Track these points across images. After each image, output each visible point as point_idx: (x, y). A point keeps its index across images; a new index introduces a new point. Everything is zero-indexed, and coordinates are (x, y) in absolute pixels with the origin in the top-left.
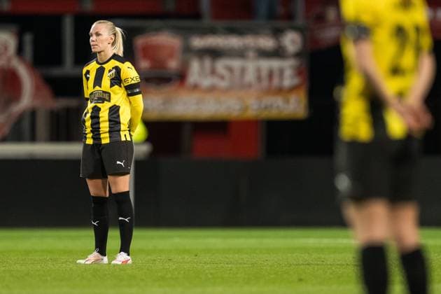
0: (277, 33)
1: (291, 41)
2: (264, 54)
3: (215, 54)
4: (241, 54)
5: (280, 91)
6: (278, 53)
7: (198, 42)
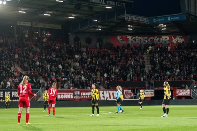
0: (152, 90)
1: (153, 91)
2: (151, 92)
3: (147, 92)
4: (149, 92)
5: (152, 94)
6: (152, 92)
7: (146, 91)
